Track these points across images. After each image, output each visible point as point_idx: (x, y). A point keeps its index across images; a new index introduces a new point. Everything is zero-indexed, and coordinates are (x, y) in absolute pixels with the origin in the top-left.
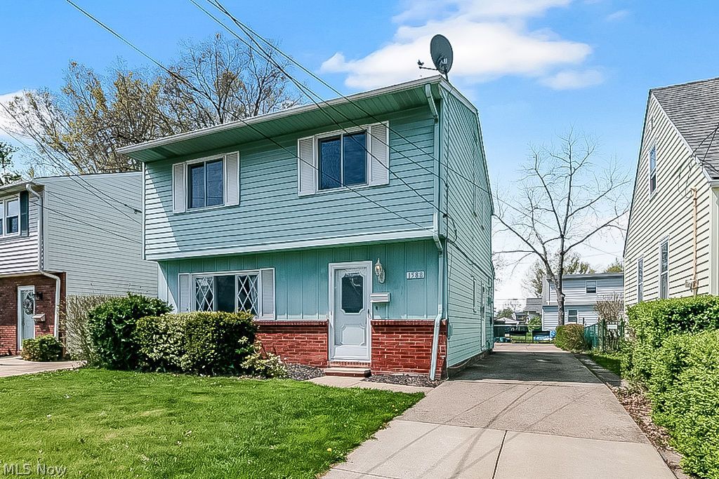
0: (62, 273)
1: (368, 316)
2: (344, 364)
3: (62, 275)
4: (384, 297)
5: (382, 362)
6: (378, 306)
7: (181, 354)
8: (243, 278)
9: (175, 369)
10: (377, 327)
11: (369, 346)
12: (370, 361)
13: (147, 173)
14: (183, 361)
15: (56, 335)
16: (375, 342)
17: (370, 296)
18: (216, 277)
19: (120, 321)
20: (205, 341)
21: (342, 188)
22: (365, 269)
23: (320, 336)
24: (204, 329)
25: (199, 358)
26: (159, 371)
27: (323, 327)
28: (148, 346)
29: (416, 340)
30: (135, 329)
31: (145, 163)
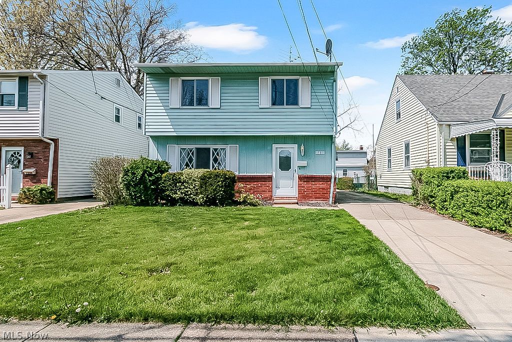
0: (57, 139)
1: (295, 172)
2: (282, 198)
3: (55, 141)
4: (304, 163)
5: (303, 196)
6: (300, 167)
7: (197, 194)
8: (216, 150)
9: (194, 204)
10: (300, 178)
11: (296, 188)
12: (297, 196)
13: (148, 79)
14: (200, 198)
15: (49, 184)
16: (299, 186)
17: (295, 163)
18: (197, 149)
19: (150, 175)
20: (217, 186)
21: (285, 106)
22: (292, 150)
23: (268, 184)
24: (216, 179)
25: (212, 196)
26: (180, 205)
27: (270, 178)
28: (172, 190)
29: (320, 185)
30: (161, 180)
31: (147, 74)
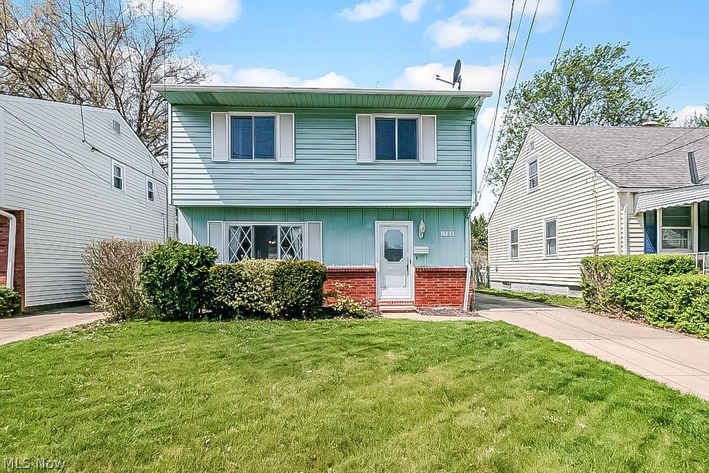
0: (19, 211)
1: (409, 263)
2: (391, 303)
3: (18, 214)
4: (423, 249)
5: (424, 300)
6: (417, 256)
7: (269, 300)
8: (285, 229)
9: (262, 315)
10: (419, 272)
11: (411, 287)
12: (414, 300)
13: (174, 114)
14: (272, 307)
15: (9, 285)
16: (417, 284)
17: (410, 247)
18: (256, 228)
20: (301, 287)
21: (397, 161)
22: (406, 228)
23: (369, 280)
24: (299, 276)
25: (293, 303)
26: (240, 318)
27: (371, 273)
28: (226, 293)
29: (449, 282)
30: (208, 277)
31: (172, 105)
